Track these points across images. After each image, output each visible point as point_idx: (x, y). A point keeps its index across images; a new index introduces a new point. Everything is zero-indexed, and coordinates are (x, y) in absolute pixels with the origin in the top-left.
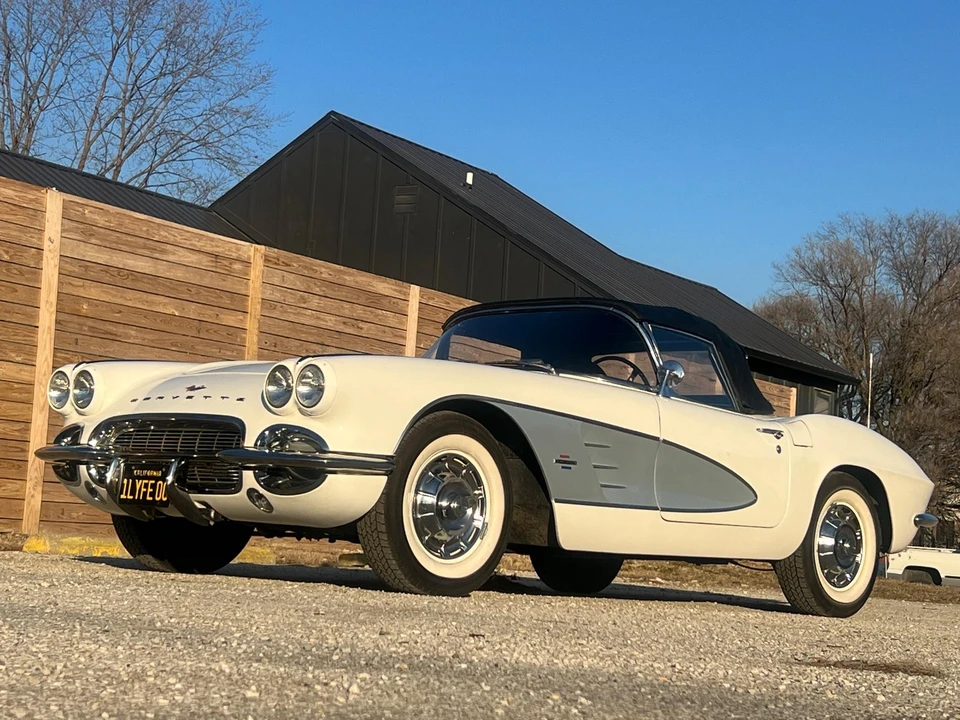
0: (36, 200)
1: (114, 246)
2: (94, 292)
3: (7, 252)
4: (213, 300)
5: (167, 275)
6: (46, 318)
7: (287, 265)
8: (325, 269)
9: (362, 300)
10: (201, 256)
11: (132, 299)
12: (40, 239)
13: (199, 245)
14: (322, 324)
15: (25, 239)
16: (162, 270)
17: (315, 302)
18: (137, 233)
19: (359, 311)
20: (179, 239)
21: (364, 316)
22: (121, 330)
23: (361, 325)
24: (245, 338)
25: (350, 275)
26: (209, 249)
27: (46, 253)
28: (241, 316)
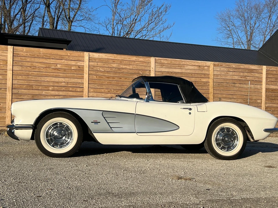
0: (148, 60)
1: (170, 67)
3: (142, 72)
4: (199, 76)
5: (185, 72)
7: (221, 66)
8: (234, 65)
9: (247, 71)
10: (195, 67)
12: (150, 68)
13: (194, 64)
14: (233, 78)
15: (146, 68)
16: (183, 71)
17: (231, 73)
18: (176, 64)
19: (246, 74)
20: (188, 63)
21: (248, 75)
23: (246, 77)
24: (209, 84)
25: (242, 66)
26: (197, 65)
27: (151, 71)
28: (208, 79)
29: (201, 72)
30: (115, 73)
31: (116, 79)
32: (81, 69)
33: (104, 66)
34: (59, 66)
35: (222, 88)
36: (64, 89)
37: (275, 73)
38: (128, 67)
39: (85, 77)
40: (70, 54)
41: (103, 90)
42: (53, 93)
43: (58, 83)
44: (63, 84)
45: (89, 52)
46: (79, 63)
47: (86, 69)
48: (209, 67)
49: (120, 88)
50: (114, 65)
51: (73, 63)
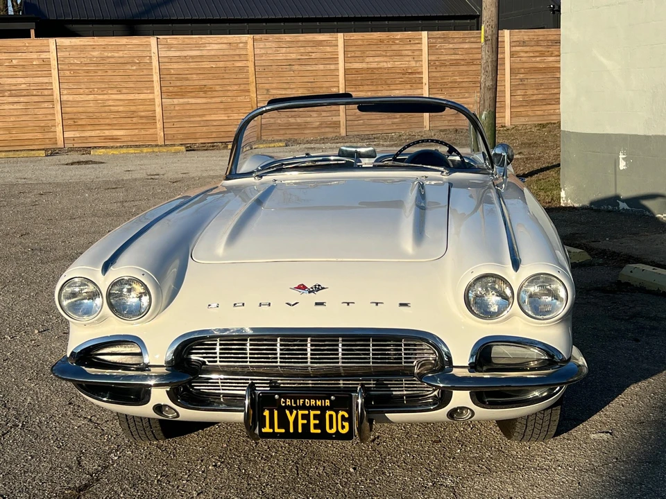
0: (147, 41)
1: (182, 49)
2: (175, 66)
3: (137, 60)
4: (230, 59)
5: (208, 54)
6: (156, 78)
7: (266, 39)
8: (287, 37)
9: (311, 44)
10: (223, 45)
11: (193, 65)
12: (150, 53)
13: (221, 41)
14: (289, 58)
15: (144, 54)
16: (205, 53)
17: (284, 50)
19: (309, 49)
21: (312, 51)
22: (189, 76)
23: (311, 54)
24: (248, 70)
26: (226, 42)
27: (153, 57)
28: (245, 62)
29: (234, 53)
30: (98, 64)
31: (100, 73)
32: (46, 63)
33: (79, 56)
34: (15, 62)
35: (271, 75)
36: (25, 93)
37: (360, 43)
38: (116, 55)
39: (53, 75)
40: (29, 43)
41: (82, 91)
42: (11, 99)
43: (15, 85)
44: (23, 86)
45: (56, 38)
46: (43, 56)
47: (54, 63)
48: (246, 43)
49: (107, 86)
50: (95, 54)
51: (35, 56)
